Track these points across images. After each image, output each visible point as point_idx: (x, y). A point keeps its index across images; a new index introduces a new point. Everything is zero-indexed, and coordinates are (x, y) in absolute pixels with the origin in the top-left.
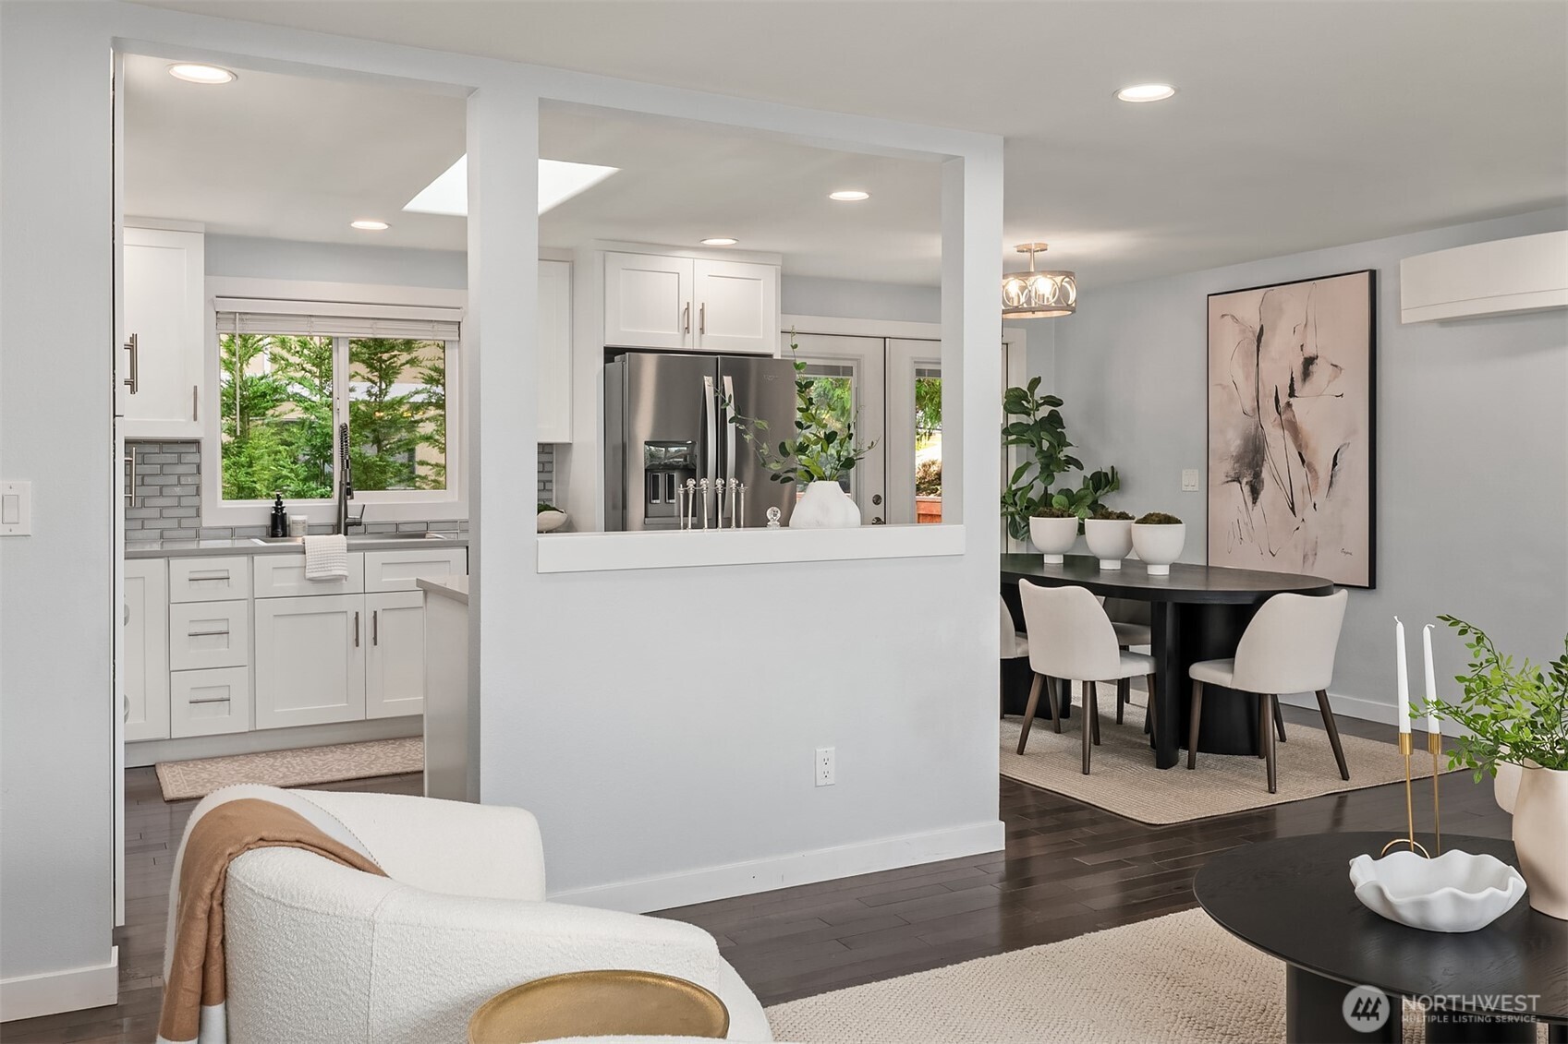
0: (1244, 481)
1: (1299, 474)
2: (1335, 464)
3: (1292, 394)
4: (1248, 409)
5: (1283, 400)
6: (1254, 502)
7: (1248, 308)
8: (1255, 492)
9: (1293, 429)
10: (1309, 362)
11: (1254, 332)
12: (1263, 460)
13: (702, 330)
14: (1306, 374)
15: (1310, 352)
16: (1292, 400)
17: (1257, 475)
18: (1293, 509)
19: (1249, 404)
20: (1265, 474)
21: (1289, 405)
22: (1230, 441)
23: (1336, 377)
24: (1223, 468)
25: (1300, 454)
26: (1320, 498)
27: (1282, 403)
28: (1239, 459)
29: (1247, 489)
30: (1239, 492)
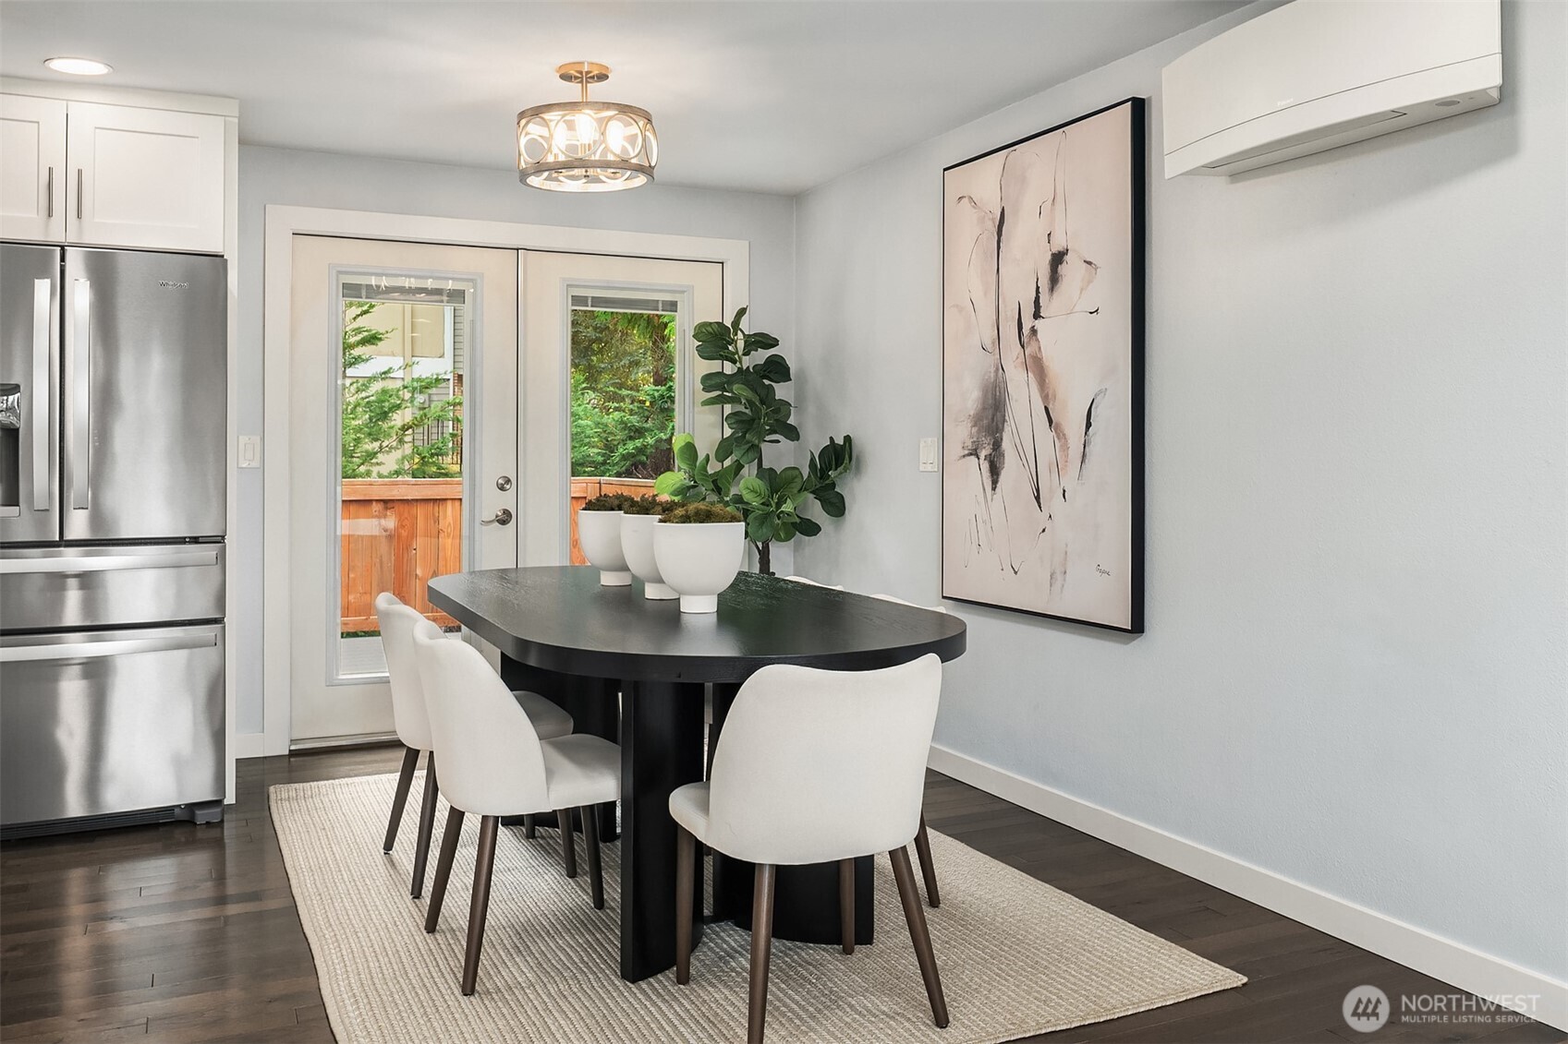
0: (983, 454)
1: (1045, 436)
2: (1089, 425)
3: (1037, 315)
4: (989, 346)
5: (1028, 322)
6: (994, 489)
7: (985, 181)
8: (995, 471)
9: (1037, 368)
10: (1058, 259)
11: (993, 220)
12: (1004, 421)
14: (1054, 279)
15: (1058, 245)
16: (1039, 324)
17: (997, 445)
18: (1038, 498)
19: (989, 334)
20: (1006, 445)
21: (1034, 331)
22: (967, 397)
23: (1090, 282)
24: (961, 433)
25: (1046, 409)
26: (1069, 481)
27: (1026, 330)
28: (977, 420)
29: (985, 466)
30: (976, 471)
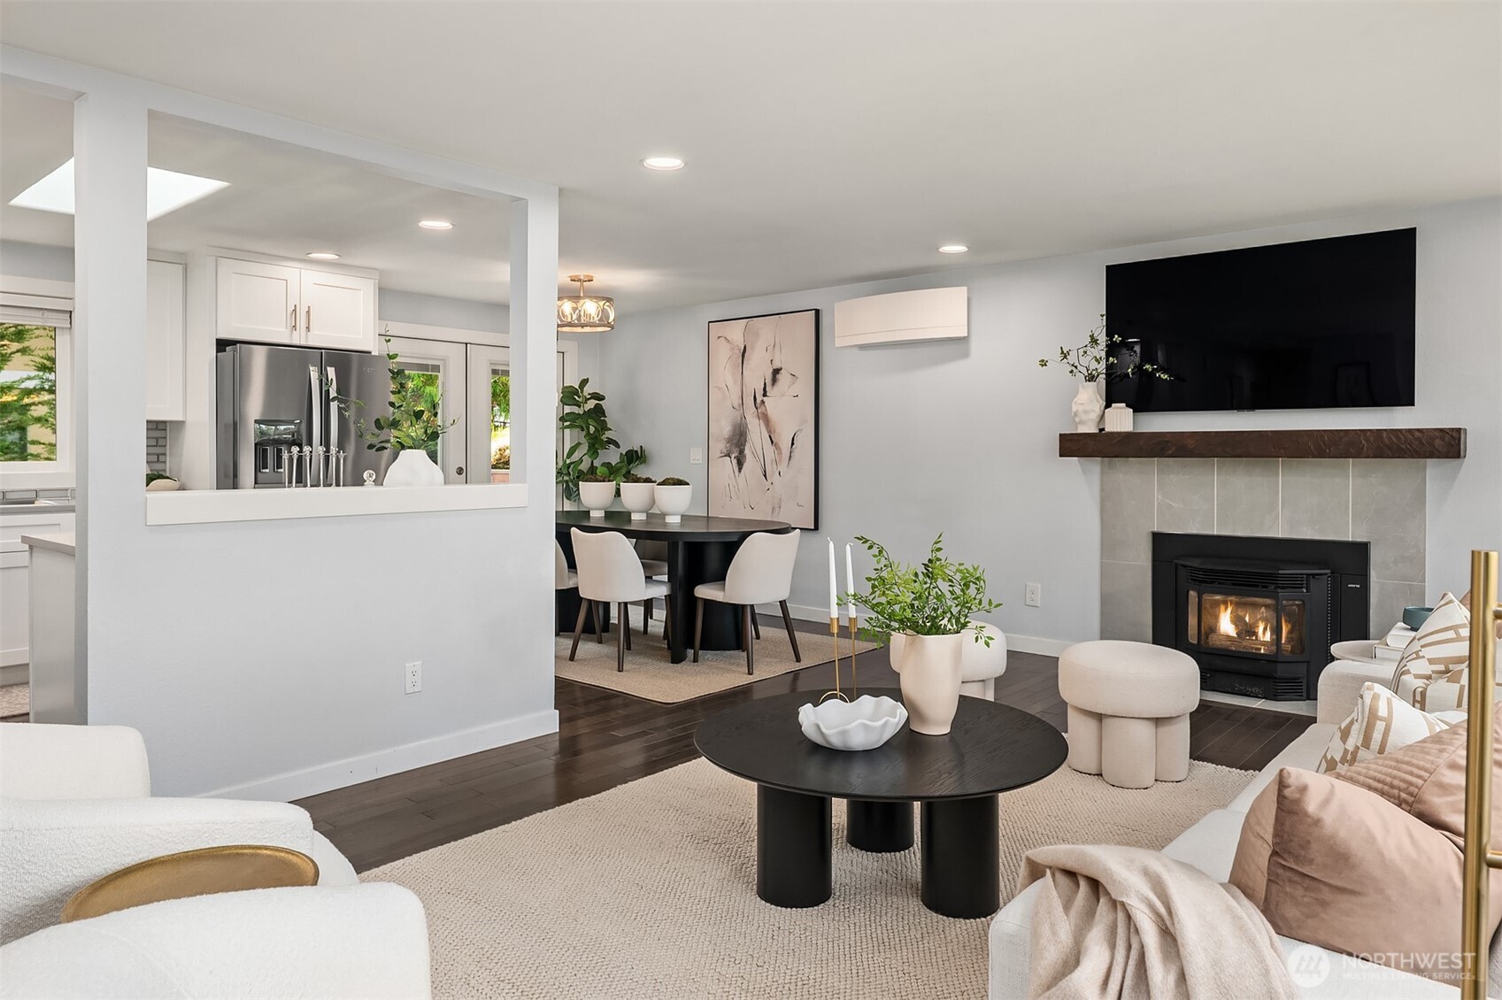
0: (733, 456)
1: (769, 449)
2: (793, 444)
3: (765, 395)
4: (736, 405)
5: (759, 399)
6: (740, 472)
7: (736, 332)
8: (740, 464)
9: (765, 418)
10: (776, 372)
11: (740, 350)
12: (746, 441)
13: (308, 328)
14: (774, 381)
15: (777, 365)
16: (765, 399)
17: (742, 452)
18: (765, 476)
19: (737, 402)
20: (747, 451)
21: (763, 402)
22: (724, 428)
23: (793, 383)
24: (719, 447)
25: (770, 437)
26: (783, 467)
27: (758, 401)
28: (729, 440)
29: (735, 462)
30: (729, 464)
